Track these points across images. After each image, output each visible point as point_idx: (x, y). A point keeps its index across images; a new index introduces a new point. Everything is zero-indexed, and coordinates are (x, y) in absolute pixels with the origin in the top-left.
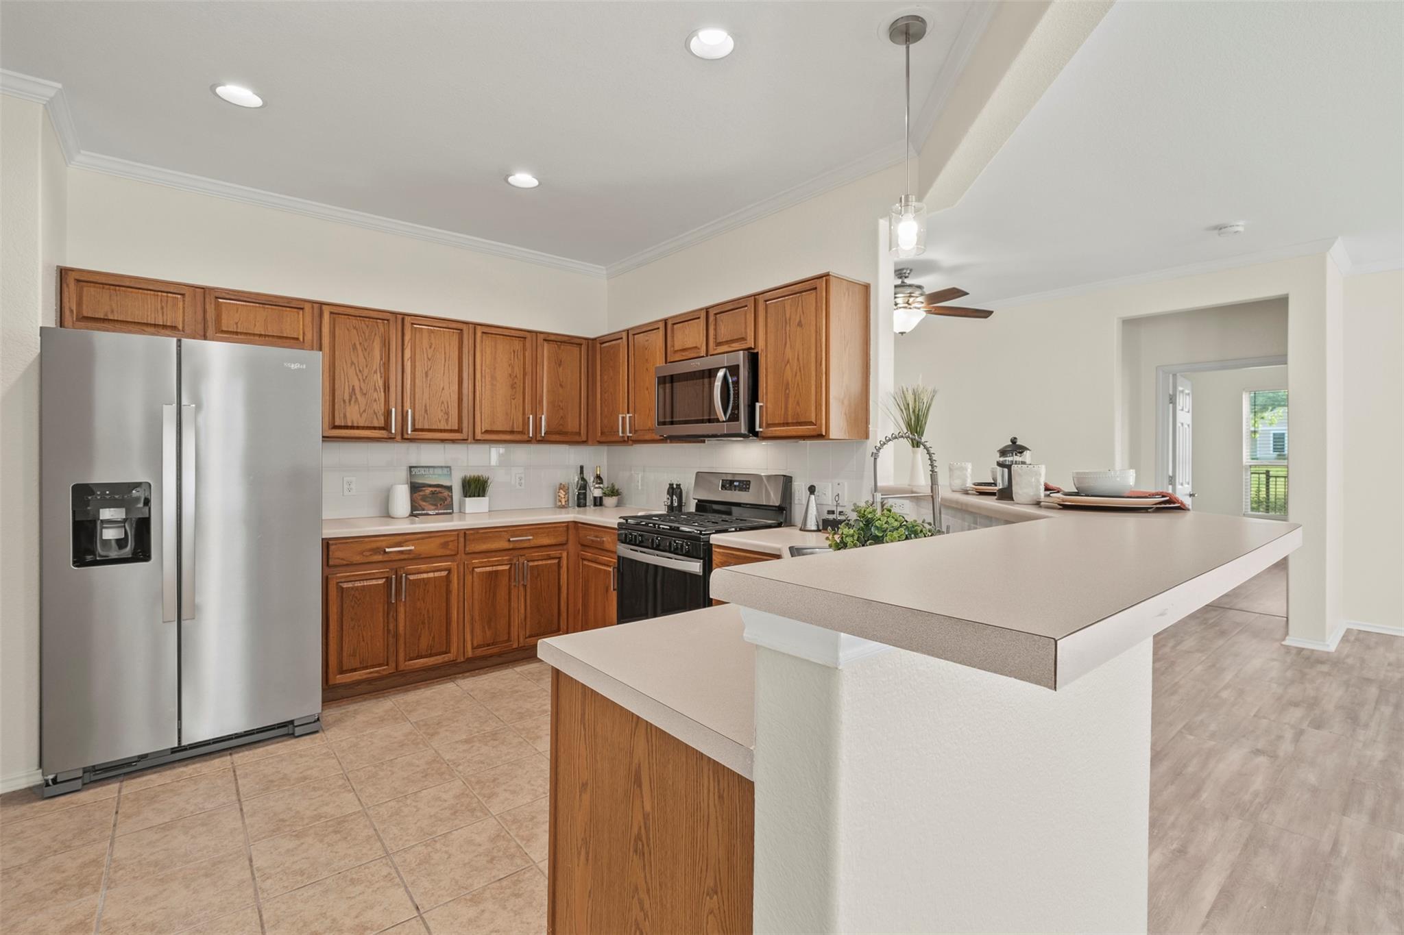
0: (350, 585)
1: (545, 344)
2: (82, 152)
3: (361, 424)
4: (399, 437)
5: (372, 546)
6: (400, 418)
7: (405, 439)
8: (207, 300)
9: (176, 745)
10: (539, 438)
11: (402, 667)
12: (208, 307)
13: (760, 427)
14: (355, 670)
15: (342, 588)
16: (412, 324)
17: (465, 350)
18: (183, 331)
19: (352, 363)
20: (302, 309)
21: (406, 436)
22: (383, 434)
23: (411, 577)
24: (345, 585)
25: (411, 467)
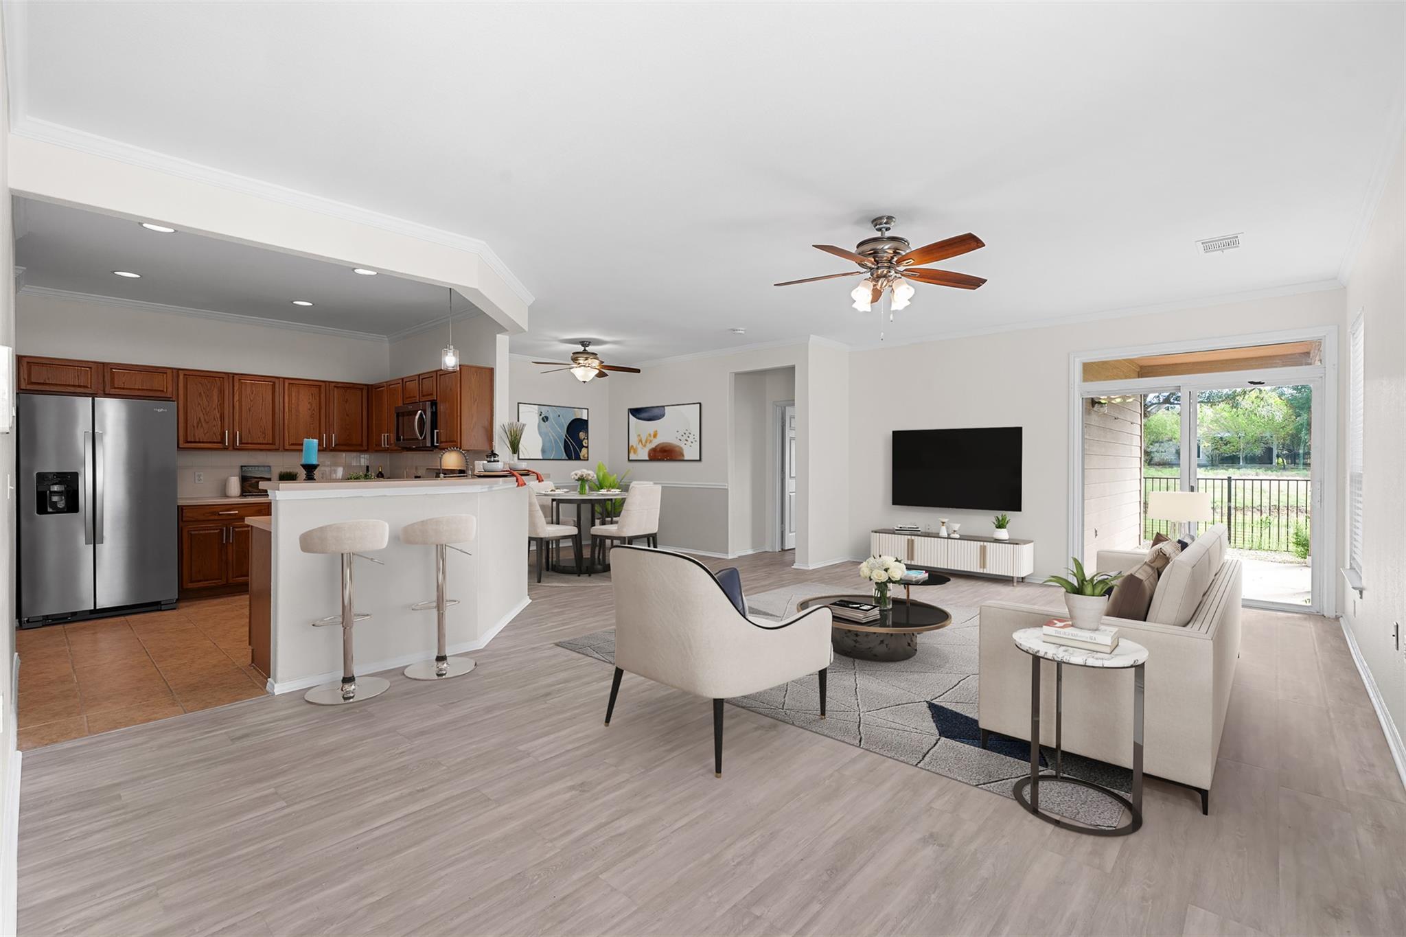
0: (197, 532)
1: (335, 389)
2: (27, 286)
3: (205, 440)
4: (231, 448)
5: (211, 512)
6: (231, 436)
7: (235, 449)
8: (106, 371)
9: (93, 608)
10: (331, 448)
11: (231, 581)
12: (106, 374)
13: (437, 443)
14: (200, 581)
15: (191, 535)
16: (240, 380)
17: (277, 394)
18: (91, 388)
19: (199, 404)
20: (166, 373)
21: (235, 447)
22: (220, 446)
23: (237, 530)
24: (193, 532)
25: (242, 466)
